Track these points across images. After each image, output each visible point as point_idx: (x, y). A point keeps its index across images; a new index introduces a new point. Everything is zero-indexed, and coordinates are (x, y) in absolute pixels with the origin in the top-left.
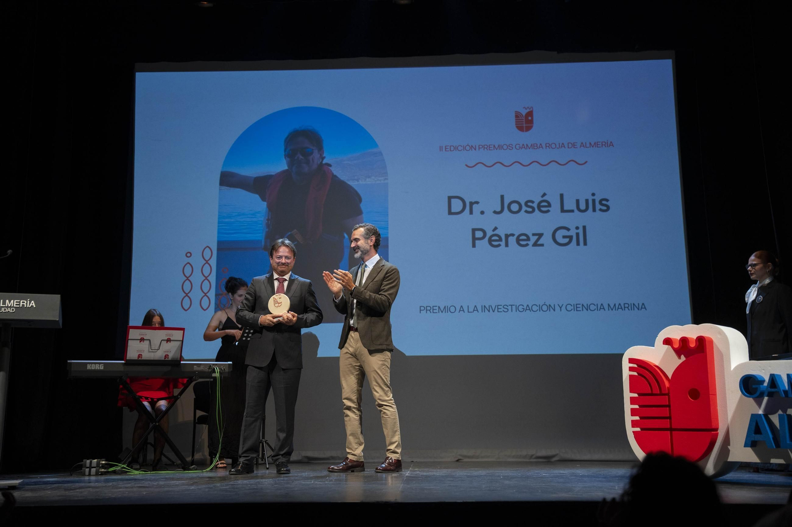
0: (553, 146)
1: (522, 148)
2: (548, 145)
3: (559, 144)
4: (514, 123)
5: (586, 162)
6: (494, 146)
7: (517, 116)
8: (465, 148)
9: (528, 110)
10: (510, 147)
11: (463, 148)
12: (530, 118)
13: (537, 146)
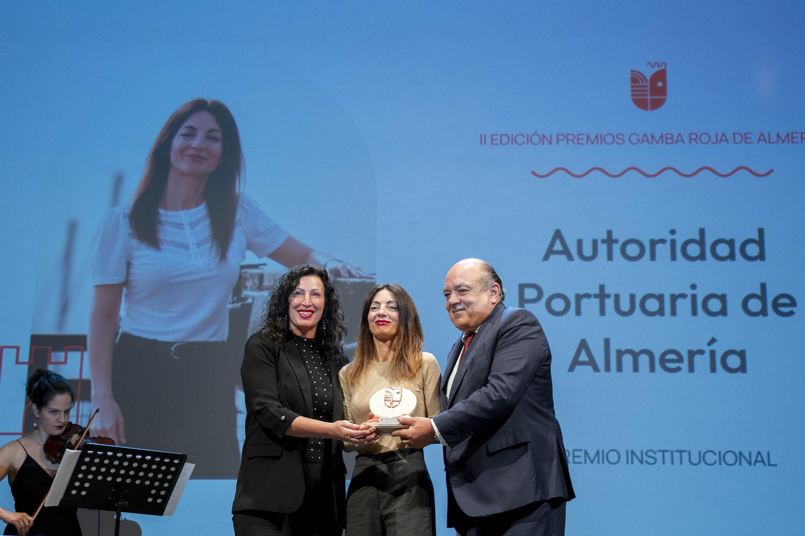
0: (705, 138)
1: (643, 141)
2: (693, 137)
3: (717, 135)
4: (629, 93)
5: (771, 171)
6: (588, 137)
7: (634, 80)
8: (529, 140)
9: (657, 69)
10: (618, 139)
11: (525, 139)
12: (660, 84)
13: (672, 138)
